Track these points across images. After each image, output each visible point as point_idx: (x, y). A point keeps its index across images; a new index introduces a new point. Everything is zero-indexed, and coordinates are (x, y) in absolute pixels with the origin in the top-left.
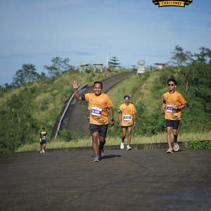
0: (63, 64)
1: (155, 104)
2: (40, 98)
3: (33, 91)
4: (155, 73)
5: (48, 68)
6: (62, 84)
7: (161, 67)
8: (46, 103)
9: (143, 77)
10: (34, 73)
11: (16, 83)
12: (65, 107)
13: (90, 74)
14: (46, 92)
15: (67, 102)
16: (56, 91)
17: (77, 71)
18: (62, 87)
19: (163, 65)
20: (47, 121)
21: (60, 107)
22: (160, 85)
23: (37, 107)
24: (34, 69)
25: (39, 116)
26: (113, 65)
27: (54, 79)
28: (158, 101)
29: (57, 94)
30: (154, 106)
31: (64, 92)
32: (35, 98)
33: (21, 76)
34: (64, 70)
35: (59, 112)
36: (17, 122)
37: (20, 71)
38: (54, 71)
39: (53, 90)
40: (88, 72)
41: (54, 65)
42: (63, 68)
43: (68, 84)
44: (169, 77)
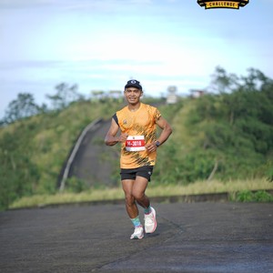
0: (70, 92)
1: (190, 143)
2: (42, 136)
3: (32, 127)
4: (190, 103)
5: (51, 98)
6: (69, 117)
7: (197, 95)
8: (49, 144)
9: (175, 108)
10: (33, 105)
11: (10, 117)
12: (73, 148)
13: (106, 105)
14: (48, 128)
15: (75, 142)
16: (60, 128)
17: (89, 102)
18: (69, 122)
19: (201, 92)
20: (51, 166)
21: (67, 148)
22: (197, 117)
23: (37, 149)
24: (33, 99)
25: (41, 160)
27: (59, 111)
28: (194, 138)
29: (62, 131)
30: (189, 146)
31: (72, 129)
32: (33, 137)
33: (16, 108)
34: (71, 100)
35: (66, 155)
36: (11, 168)
37: (14, 102)
38: (59, 101)
39: (57, 126)
40: (102, 101)
41: (59, 94)
42: (70, 97)
43: (77, 118)
44: (208, 108)
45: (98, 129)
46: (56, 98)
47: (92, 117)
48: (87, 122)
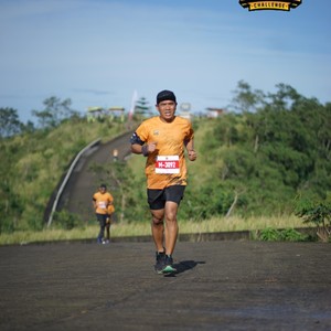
0: (62, 109)
1: (206, 172)
2: (25, 161)
3: (14, 150)
4: (207, 124)
5: (39, 115)
6: (59, 139)
7: (215, 114)
8: (35, 170)
10: (17, 123)
12: (64, 176)
13: (105, 125)
14: (34, 152)
15: (68, 167)
16: (49, 151)
17: (84, 119)
18: (60, 144)
19: (220, 111)
20: (37, 197)
21: (57, 176)
22: (215, 142)
23: (20, 176)
24: (17, 116)
25: (24, 190)
26: (140, 110)
27: (47, 131)
28: (210, 167)
29: (51, 155)
30: (204, 176)
31: (63, 152)
32: (16, 161)
34: (63, 117)
35: (55, 184)
38: (48, 119)
39: (46, 148)
40: (101, 121)
41: (48, 109)
42: (62, 113)
43: (70, 140)
44: (228, 130)
45: (95, 153)
46: (44, 115)
47: (87, 139)
48: (82, 145)
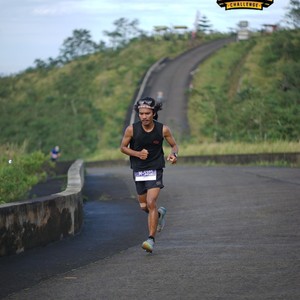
0: (130, 28)
1: (266, 85)
2: (103, 77)
3: (90, 67)
4: (264, 39)
5: (110, 34)
6: (131, 57)
7: (270, 29)
8: (112, 86)
9: (247, 44)
10: (89, 42)
11: (65, 56)
12: (138, 90)
13: (170, 43)
14: (109, 69)
15: (140, 83)
16: (122, 68)
17: (152, 39)
18: (131, 61)
19: (274, 27)
20: (115, 111)
21: (131, 90)
22: (273, 56)
23: (98, 92)
24: (89, 36)
25: (103, 104)
26: (202, 28)
27: (119, 49)
28: (270, 79)
29: (125, 72)
30: (266, 88)
31: (135, 69)
32: (93, 78)
33: (72, 46)
34: (132, 36)
35: (130, 98)
36: (71, 113)
37: (70, 39)
38: (118, 38)
39: (119, 66)
40: (167, 38)
41: (118, 30)
42: (130, 32)
43: (141, 58)
44: (285, 45)
45: (163, 69)
46: (115, 34)
47: (156, 57)
48: (152, 62)
